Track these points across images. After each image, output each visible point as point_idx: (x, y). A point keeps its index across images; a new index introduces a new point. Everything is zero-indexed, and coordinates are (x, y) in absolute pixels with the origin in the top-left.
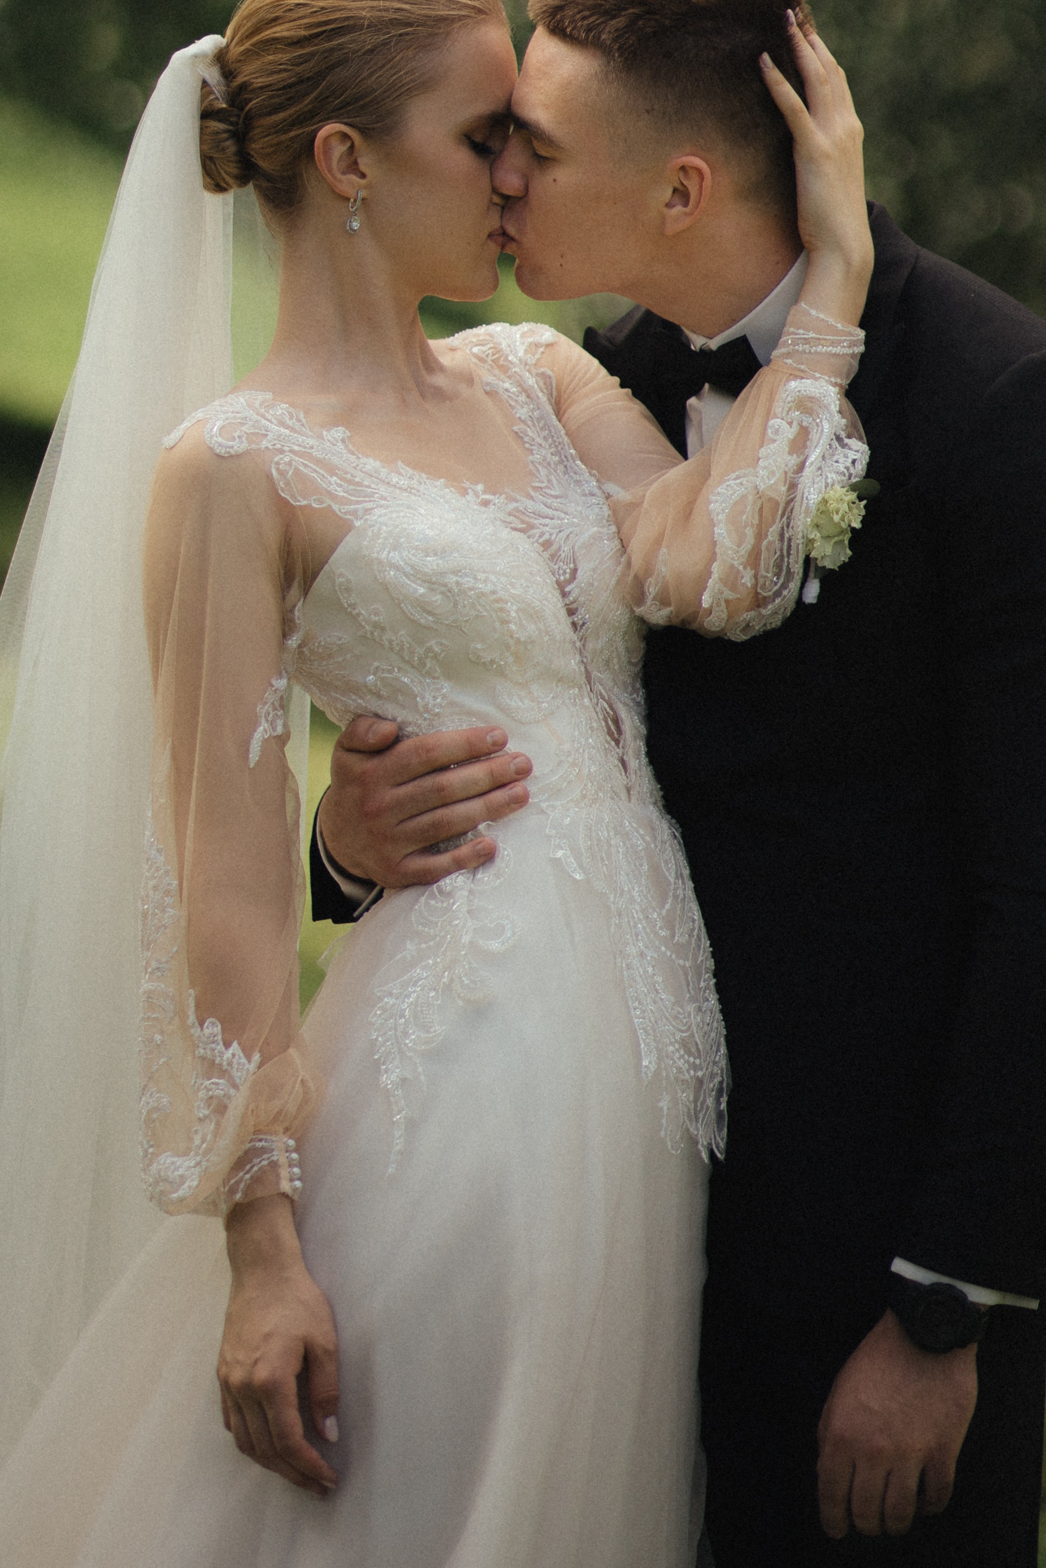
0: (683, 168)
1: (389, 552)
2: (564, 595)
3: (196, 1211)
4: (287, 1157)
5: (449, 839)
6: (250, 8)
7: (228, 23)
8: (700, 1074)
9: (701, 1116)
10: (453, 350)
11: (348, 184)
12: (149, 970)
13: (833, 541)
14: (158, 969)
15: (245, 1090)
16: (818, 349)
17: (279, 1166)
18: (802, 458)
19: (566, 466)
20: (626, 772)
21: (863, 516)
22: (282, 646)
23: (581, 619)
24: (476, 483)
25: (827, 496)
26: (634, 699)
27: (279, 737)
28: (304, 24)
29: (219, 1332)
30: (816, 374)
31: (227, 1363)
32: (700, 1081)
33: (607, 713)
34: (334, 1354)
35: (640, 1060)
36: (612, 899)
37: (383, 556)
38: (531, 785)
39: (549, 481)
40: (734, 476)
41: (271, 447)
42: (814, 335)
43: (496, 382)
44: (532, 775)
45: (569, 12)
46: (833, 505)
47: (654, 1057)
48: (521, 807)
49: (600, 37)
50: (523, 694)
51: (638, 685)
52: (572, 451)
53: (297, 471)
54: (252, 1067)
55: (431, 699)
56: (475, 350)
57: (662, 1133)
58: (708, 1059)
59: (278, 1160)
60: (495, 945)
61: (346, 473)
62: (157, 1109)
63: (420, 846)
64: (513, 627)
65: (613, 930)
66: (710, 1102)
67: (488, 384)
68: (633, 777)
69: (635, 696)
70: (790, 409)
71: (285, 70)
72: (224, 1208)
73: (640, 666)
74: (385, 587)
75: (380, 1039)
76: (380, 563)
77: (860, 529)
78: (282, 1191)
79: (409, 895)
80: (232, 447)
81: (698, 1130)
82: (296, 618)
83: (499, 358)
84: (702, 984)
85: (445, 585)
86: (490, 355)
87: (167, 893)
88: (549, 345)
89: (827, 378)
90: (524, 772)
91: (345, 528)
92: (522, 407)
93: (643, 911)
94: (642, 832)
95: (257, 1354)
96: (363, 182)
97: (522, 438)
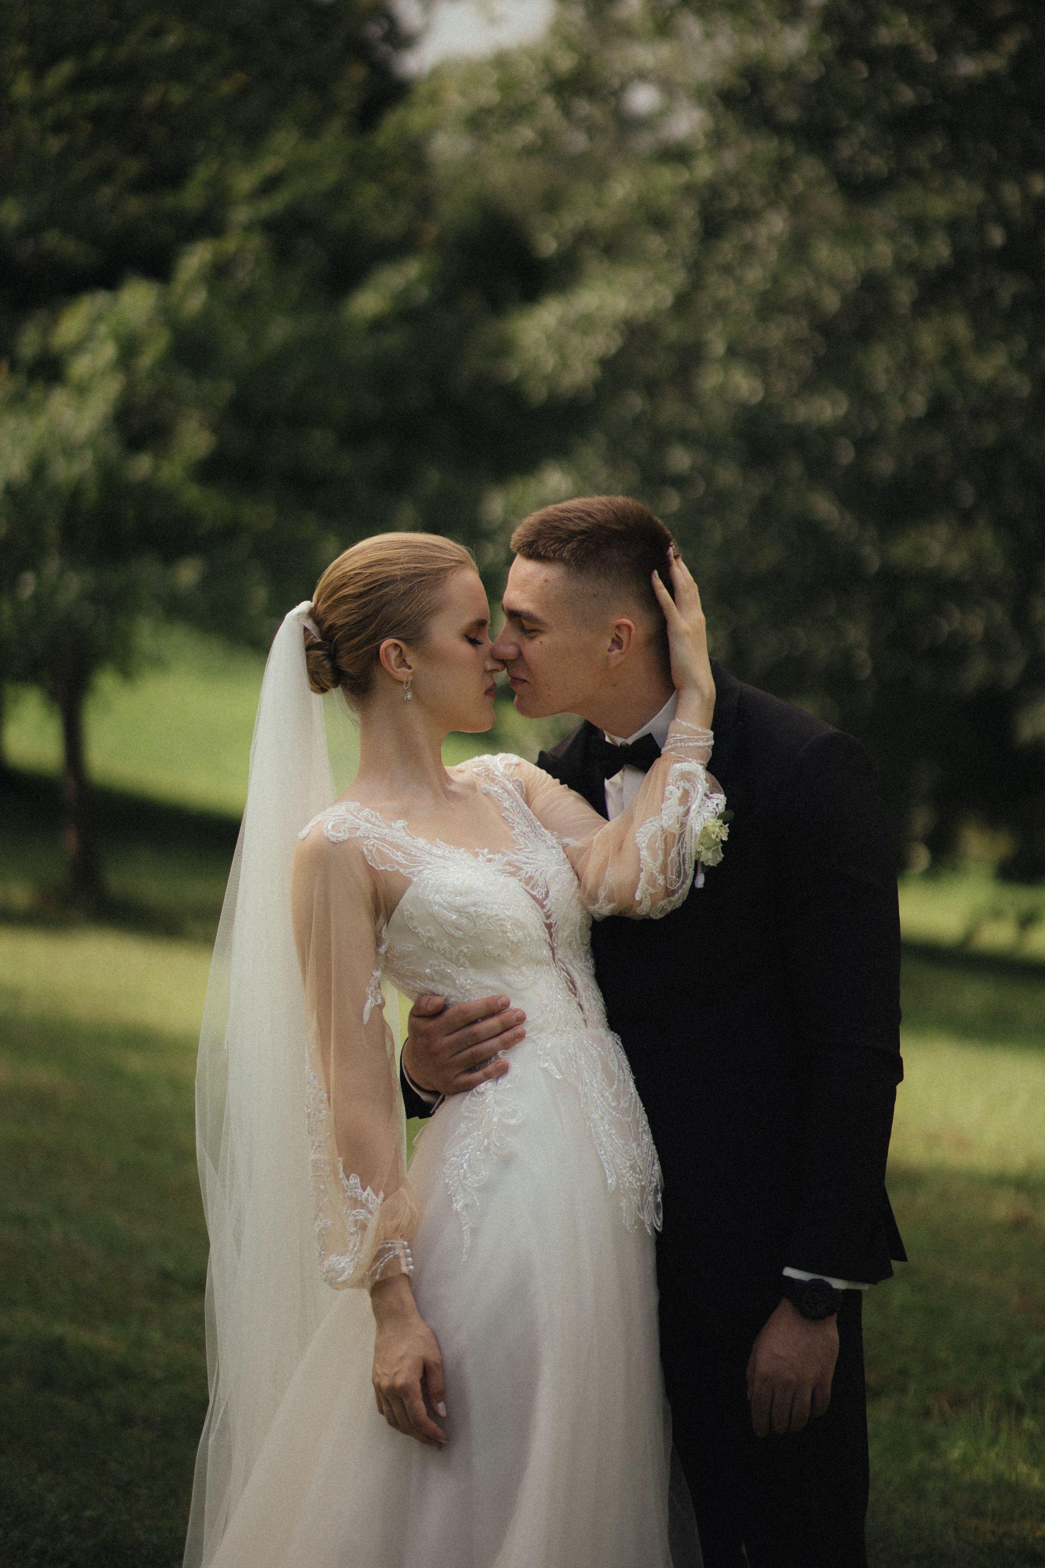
0: (618, 627)
1: (434, 896)
2: (543, 907)
3: (352, 1287)
4: (404, 1252)
5: (480, 1064)
6: (327, 580)
7: (314, 591)
8: (643, 1183)
9: (645, 1207)
10: (461, 771)
11: (402, 673)
12: (314, 1147)
13: (712, 850)
14: (319, 1146)
15: (377, 1214)
16: (690, 745)
17: (400, 1258)
18: (687, 807)
19: (535, 833)
20: (582, 1011)
21: (728, 833)
22: (377, 953)
23: (554, 920)
24: (484, 848)
25: (706, 826)
26: (586, 965)
27: (379, 1005)
28: (363, 584)
29: (371, 1359)
30: (689, 759)
31: (379, 1376)
32: (643, 1188)
33: (567, 978)
34: (441, 1366)
35: (606, 1180)
36: (580, 1088)
37: (431, 897)
38: (526, 1027)
39: (525, 844)
40: (648, 821)
41: (362, 836)
42: (686, 737)
43: (489, 787)
44: (526, 1020)
45: (541, 543)
46: (711, 829)
47: (614, 1177)
48: (522, 1040)
49: (562, 555)
50: (517, 972)
51: (589, 957)
52: (539, 823)
53: (378, 849)
54: (380, 1201)
55: (464, 980)
56: (475, 770)
57: (624, 1222)
58: (647, 1174)
59: (399, 1254)
60: (513, 1121)
61: (407, 849)
62: (324, 1228)
63: (464, 1069)
64: (509, 934)
65: (582, 1106)
66: (650, 1198)
67: (485, 789)
68: (587, 1013)
69: (587, 963)
70: (677, 780)
71: (355, 613)
72: (369, 1284)
73: (589, 945)
74: (432, 915)
75: (450, 1182)
76: (430, 902)
77: (728, 840)
78: (403, 1272)
79: (459, 1097)
80: (340, 837)
81: (644, 1215)
82: (383, 935)
83: (489, 773)
84: (640, 1130)
85: (468, 913)
86: (483, 773)
87: (321, 1101)
88: (517, 765)
89: (696, 761)
90: (521, 1019)
91: (408, 882)
92: (506, 801)
93: (599, 1092)
94: (595, 1045)
95: (396, 1369)
96: (410, 671)
97: (506, 820)
